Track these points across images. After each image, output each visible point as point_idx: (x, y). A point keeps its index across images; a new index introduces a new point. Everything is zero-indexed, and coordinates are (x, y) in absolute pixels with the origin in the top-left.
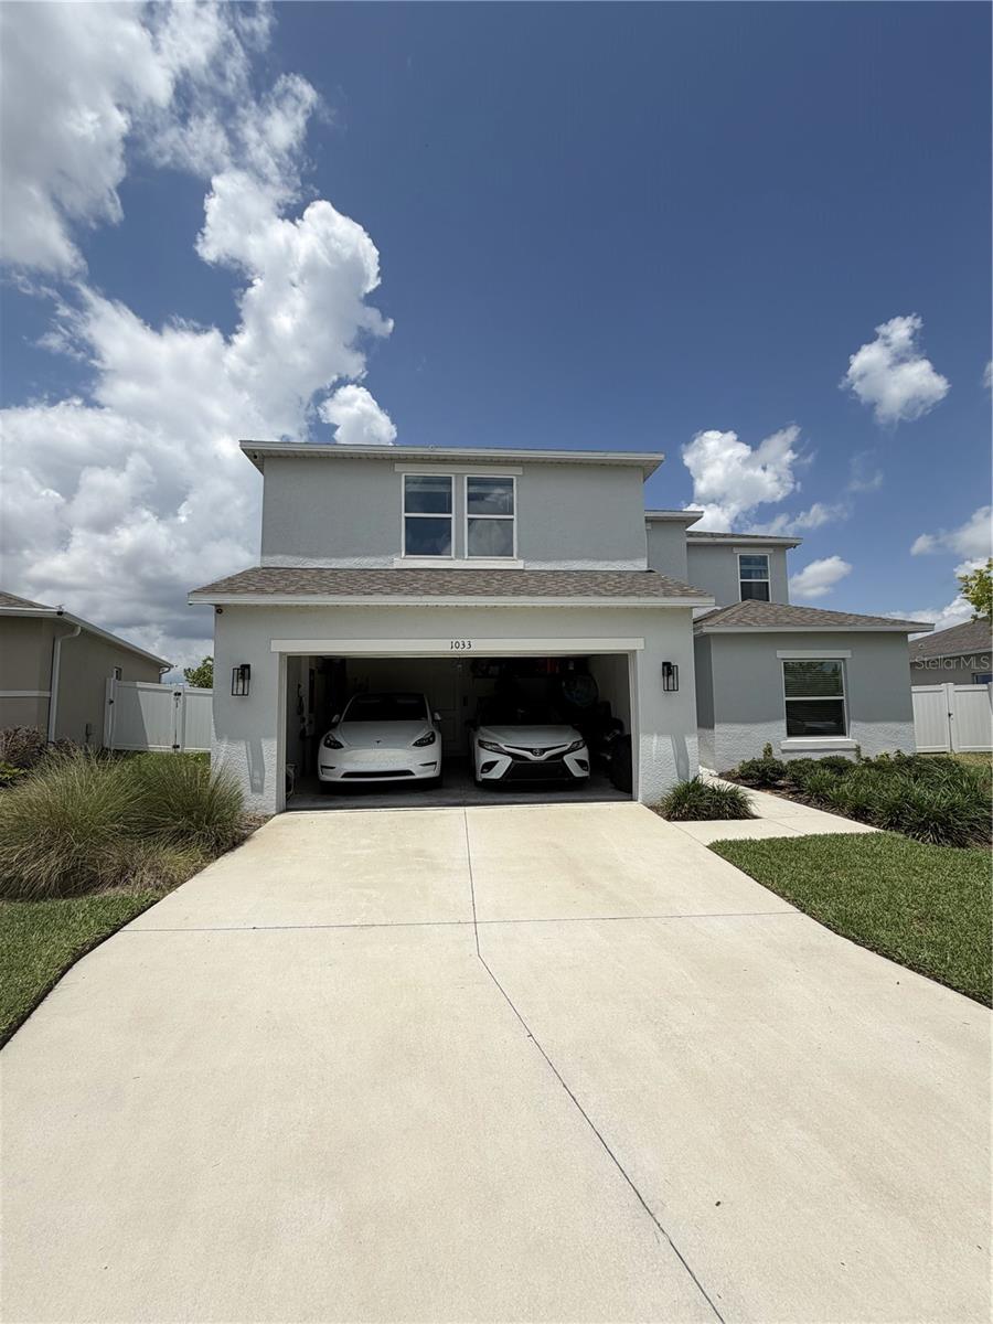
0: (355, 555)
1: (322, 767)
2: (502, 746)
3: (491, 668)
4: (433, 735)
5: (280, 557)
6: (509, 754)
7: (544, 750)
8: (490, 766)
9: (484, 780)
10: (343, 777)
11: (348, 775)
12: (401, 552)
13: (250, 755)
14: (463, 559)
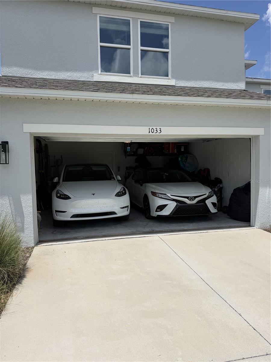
0: (67, 70)
1: (57, 211)
2: (169, 195)
3: (139, 150)
4: (124, 190)
5: (15, 69)
6: (174, 200)
7: (195, 197)
8: (162, 207)
9: (158, 215)
10: (72, 217)
11: (74, 216)
12: (98, 69)
13: (12, 205)
14: (138, 77)
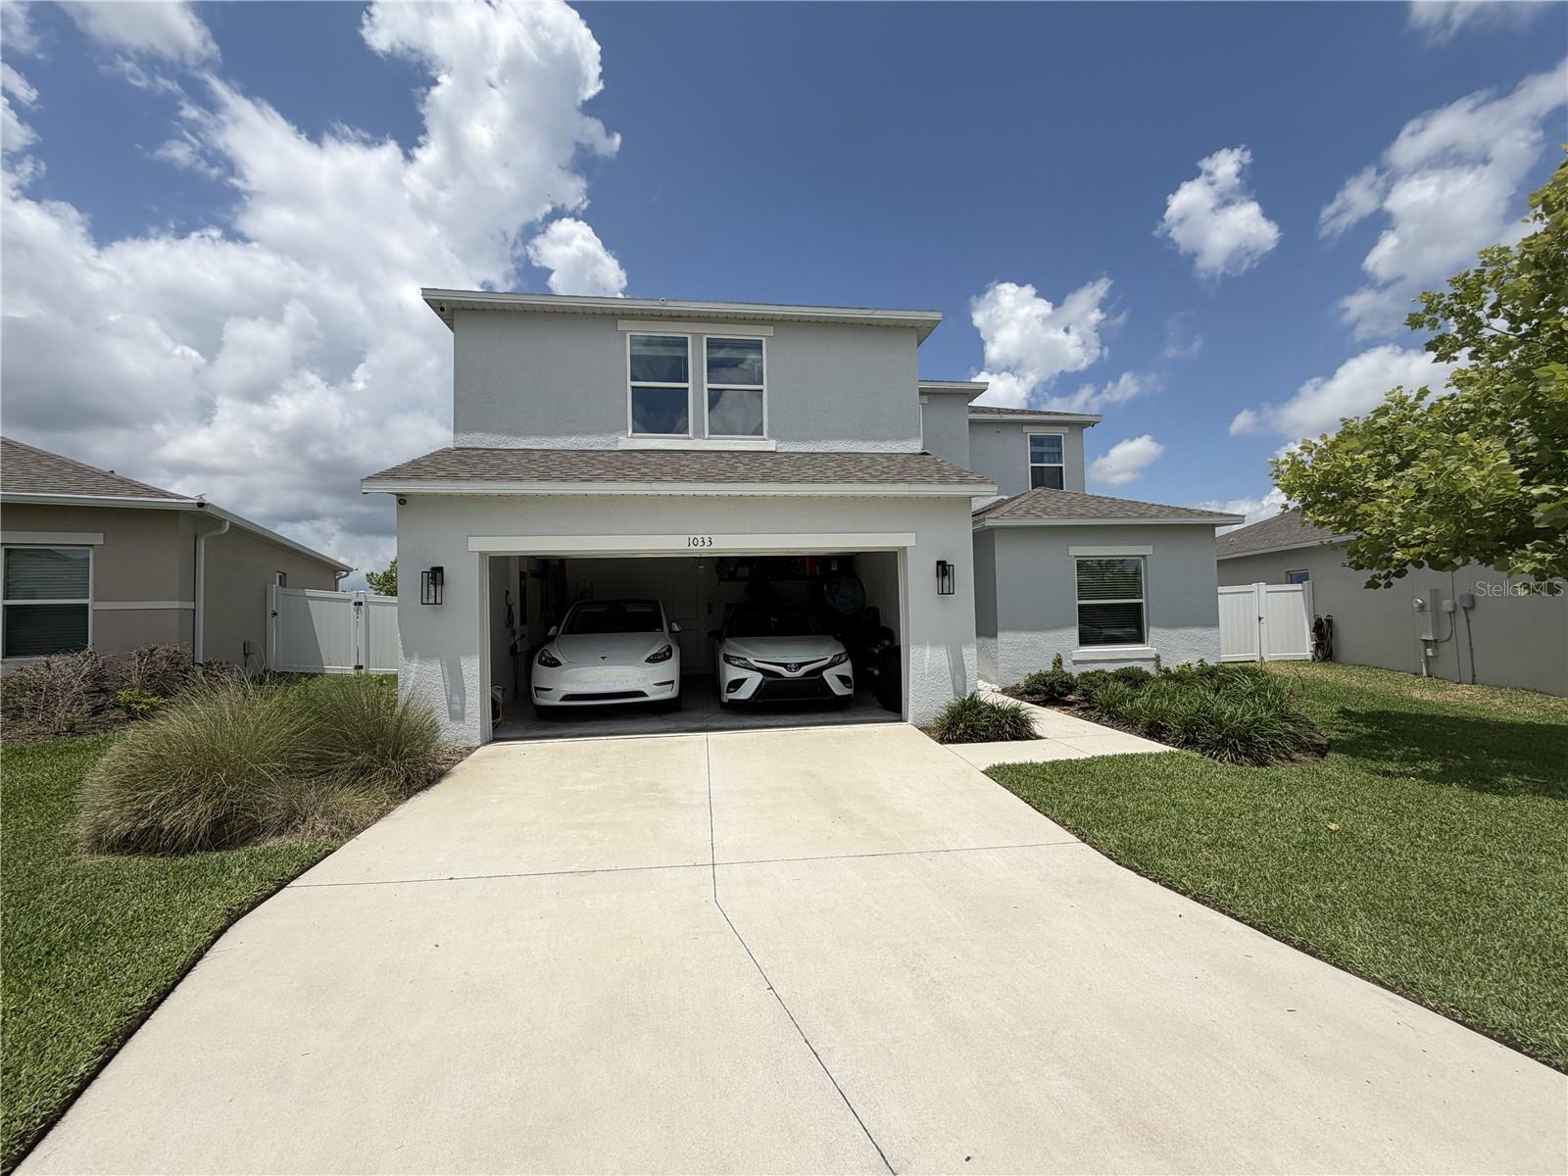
0: (570, 433)
1: (537, 689)
2: (751, 660)
3: (740, 569)
4: (670, 650)
5: (478, 435)
6: (759, 670)
7: (801, 665)
8: (737, 684)
9: (730, 700)
10: (562, 700)
11: (567, 698)
12: (627, 429)
13: (447, 676)
14: (704, 439)
